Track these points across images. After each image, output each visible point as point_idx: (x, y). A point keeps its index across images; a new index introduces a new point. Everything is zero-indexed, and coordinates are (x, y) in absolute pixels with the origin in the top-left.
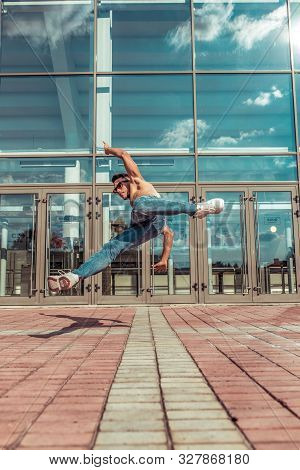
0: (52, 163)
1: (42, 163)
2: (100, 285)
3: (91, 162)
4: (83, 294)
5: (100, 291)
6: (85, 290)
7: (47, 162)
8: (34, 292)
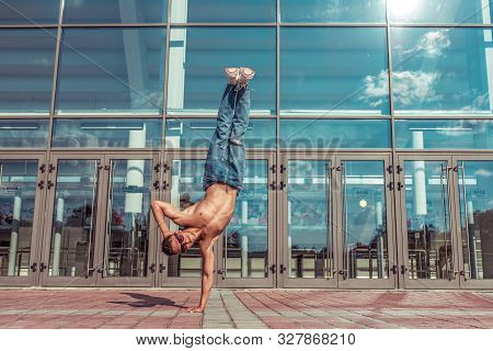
0: (117, 124)
1: (106, 125)
2: (165, 265)
3: (160, 124)
4: (145, 275)
5: (165, 272)
6: (149, 271)
7: (112, 124)
8: (91, 272)
